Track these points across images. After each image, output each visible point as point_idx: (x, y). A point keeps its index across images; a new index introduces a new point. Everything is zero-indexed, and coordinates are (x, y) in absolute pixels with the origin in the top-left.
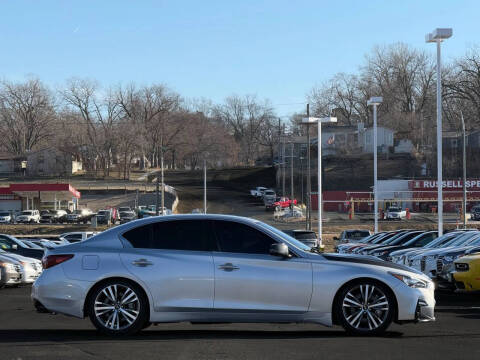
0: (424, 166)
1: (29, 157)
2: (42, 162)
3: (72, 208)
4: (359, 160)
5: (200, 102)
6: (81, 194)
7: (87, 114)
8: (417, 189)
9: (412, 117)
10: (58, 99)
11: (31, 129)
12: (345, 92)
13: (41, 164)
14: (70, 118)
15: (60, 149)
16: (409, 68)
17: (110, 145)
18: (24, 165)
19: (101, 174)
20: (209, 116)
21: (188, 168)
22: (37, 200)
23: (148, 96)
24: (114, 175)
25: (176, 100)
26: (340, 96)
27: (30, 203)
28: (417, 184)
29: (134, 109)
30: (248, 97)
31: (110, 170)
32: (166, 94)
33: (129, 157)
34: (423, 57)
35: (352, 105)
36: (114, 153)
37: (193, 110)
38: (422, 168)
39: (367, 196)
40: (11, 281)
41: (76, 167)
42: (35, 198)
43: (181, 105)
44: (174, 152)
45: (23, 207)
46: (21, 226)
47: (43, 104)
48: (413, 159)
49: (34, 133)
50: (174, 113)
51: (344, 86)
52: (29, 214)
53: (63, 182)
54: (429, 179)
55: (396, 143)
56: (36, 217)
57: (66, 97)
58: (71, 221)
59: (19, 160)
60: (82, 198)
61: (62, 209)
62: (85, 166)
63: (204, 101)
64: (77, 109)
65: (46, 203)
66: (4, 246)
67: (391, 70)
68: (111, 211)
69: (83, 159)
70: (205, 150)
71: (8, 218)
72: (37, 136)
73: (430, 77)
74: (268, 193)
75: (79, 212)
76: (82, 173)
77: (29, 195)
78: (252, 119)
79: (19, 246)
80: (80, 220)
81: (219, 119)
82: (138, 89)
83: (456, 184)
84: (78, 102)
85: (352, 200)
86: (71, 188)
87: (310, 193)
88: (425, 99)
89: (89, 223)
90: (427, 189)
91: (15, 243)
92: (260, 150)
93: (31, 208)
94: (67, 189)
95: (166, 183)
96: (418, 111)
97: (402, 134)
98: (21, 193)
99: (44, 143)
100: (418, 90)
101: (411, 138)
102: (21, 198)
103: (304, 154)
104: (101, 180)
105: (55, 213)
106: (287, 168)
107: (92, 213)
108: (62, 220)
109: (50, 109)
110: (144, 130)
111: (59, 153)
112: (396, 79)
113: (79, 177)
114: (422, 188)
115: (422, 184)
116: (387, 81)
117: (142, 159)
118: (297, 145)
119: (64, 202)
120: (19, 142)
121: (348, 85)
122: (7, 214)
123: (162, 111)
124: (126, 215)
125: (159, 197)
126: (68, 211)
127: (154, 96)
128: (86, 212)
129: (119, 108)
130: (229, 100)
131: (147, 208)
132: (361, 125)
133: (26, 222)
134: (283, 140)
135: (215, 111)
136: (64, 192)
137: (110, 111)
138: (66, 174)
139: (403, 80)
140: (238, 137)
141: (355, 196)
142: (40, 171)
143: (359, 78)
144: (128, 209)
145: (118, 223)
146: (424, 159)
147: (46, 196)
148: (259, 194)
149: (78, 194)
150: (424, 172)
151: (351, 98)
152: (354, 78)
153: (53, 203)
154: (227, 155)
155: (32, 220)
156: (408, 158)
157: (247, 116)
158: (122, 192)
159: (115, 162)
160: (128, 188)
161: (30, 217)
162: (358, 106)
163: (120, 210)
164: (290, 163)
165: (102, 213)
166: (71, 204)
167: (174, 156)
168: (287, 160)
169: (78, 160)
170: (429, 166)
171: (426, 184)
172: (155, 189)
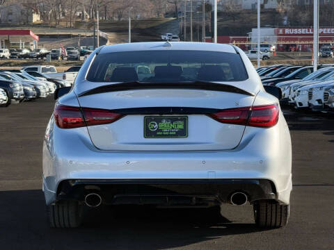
0: (286, 18)
1: (2, 10)
2: (11, 14)
3: (33, 48)
6: (39, 38)
8: (281, 35)
15: (24, 5)
17: (60, 2)
19: (54, 23)
21: (116, 19)
22: (7, 42)
24: (62, 24)
27: (2, 44)
28: (281, 31)
31: (60, 21)
33: (74, 11)
36: (63, 8)
38: (284, 20)
39: (245, 40)
41: (36, 18)
42: (6, 40)
44: (105, 7)
48: (278, 13)
52: (2, 51)
53: (26, 29)
54: (290, 28)
55: (265, 1)
56: (7, 54)
58: (32, 57)
60: (39, 41)
61: (25, 48)
62: (42, 17)
65: (14, 44)
68: (61, 50)
69: (41, 13)
70: (128, 6)
74: (174, 38)
75: (38, 50)
76: (40, 22)
77: (2, 38)
80: (38, 56)
83: (309, 31)
85: (234, 43)
86: (31, 33)
87: (205, 38)
89: (45, 58)
90: (287, 35)
92: (167, 6)
93: (2, 48)
94: (29, 34)
95: (101, 30)
103: (200, 9)
104: (54, 27)
105: (21, 51)
106: (188, 20)
107: (47, 51)
108: (26, 56)
111: (23, 8)
113: (37, 25)
114: (284, 34)
115: (284, 31)
117: (83, 13)
118: (194, 3)
119: (27, 44)
124: (71, 53)
125: (95, 40)
126: (31, 50)
128: (43, 51)
131: (87, 48)
136: (26, 36)
138: (28, 23)
141: (237, 40)
142: (10, 21)
144: (73, 49)
145: (66, 58)
146: (286, 13)
147: (13, 39)
148: (167, 38)
149: (37, 37)
150: (285, 22)
153: (19, 44)
154: (144, 11)
155: (4, 57)
156: (274, 12)
158: (69, 36)
159: (64, 14)
160: (74, 33)
161: (2, 54)
163: (68, 49)
164: (190, 16)
165: (54, 51)
166: (32, 45)
167: (106, 11)
168: (187, 13)
169: (37, 13)
170: (289, 18)
171: (287, 31)
172: (92, 34)
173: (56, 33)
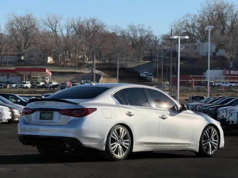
0: (231, 63)
1: (25, 54)
2: (32, 56)
3: (47, 81)
4: (197, 59)
5: (115, 27)
7: (56, 32)
8: (227, 75)
9: (225, 37)
10: (41, 25)
11: (27, 40)
12: (190, 23)
13: (32, 58)
14: (47, 34)
15: (42, 50)
16: (224, 12)
17: (67, 49)
18: (23, 58)
19: (63, 63)
20: (119, 34)
21: (107, 61)
22: (29, 76)
23: (88, 24)
24: (69, 64)
25: (103, 26)
26: (188, 26)
27: (26, 78)
28: (228, 72)
29: (80, 30)
30: (139, 25)
31: (67, 62)
32: (97, 23)
33: (77, 55)
34: (232, 6)
35: (194, 31)
36: (69, 53)
37: (111, 31)
38: (230, 64)
39: (201, 78)
40: (17, 119)
41: (50, 60)
42: (28, 75)
43: (105, 28)
44: (100, 53)
45: (22, 80)
46: (21, 90)
47: (33, 27)
48: (226, 59)
49: (28, 42)
50: (100, 33)
51: (190, 20)
52: (25, 83)
53: (43, 67)
54: (234, 70)
55: (217, 50)
56: (29, 85)
57: (45, 23)
58: (47, 88)
59: (20, 55)
61: (42, 81)
62: (54, 59)
63: (116, 27)
64: (51, 30)
65: (34, 78)
66: (13, 101)
67: (215, 12)
68: (68, 83)
69: (54, 55)
70: (117, 52)
71: (14, 85)
72: (30, 43)
73: (235, 16)
74: (149, 75)
75: (51, 83)
76: (52, 63)
77: (25, 74)
78: (141, 37)
79: (21, 101)
80: (51, 87)
81: (124, 37)
82: (82, 20)
84: (51, 26)
85: (193, 80)
86: (47, 71)
87: (171, 76)
88: (232, 28)
89: (56, 89)
90: (232, 75)
91: (19, 99)
92: (145, 53)
93: (26, 80)
94: (45, 71)
95: (96, 69)
96: (229, 34)
97: (220, 46)
98: (21, 73)
99: (33, 47)
100: (229, 23)
101: (224, 48)
102: (21, 75)
103: (169, 55)
104: (63, 66)
105: (39, 83)
106: (160, 63)
107: (57, 84)
108: (42, 87)
109: (37, 29)
110: (85, 41)
111: (41, 52)
112: (217, 17)
113: (51, 65)
114: (230, 75)
115: (230, 72)
116: (213, 18)
117: (84, 56)
118: (165, 50)
119: (43, 78)
120: (20, 46)
121: (192, 20)
122: (14, 83)
123: (95, 32)
124: (75, 85)
125: (93, 76)
126: (45, 83)
127: (91, 24)
128: (54, 83)
129: (72, 29)
130: (129, 27)
132: (198, 41)
133: (23, 88)
134: (158, 48)
135: (122, 32)
136: (43, 72)
137: (68, 31)
138: (45, 63)
139: (221, 17)
140: (133, 46)
141: (195, 78)
142: (31, 61)
143: (198, 16)
144: (76, 82)
146: (231, 59)
147: (34, 75)
148: (144, 76)
149: (51, 74)
150: (231, 66)
151: (193, 26)
152: (195, 16)
153: (37, 78)
154: (128, 55)
155: (27, 87)
156: (223, 58)
157: (139, 35)
158: (74, 73)
159: (70, 57)
160: (77, 71)
161: (25, 85)
162: (197, 31)
163: (72, 82)
164: (161, 60)
165: (63, 84)
166: (47, 79)
167: (100, 55)
168: (160, 58)
169: (51, 56)
170: (234, 63)
171: (232, 72)
172: (90, 71)
173: (64, 71)
